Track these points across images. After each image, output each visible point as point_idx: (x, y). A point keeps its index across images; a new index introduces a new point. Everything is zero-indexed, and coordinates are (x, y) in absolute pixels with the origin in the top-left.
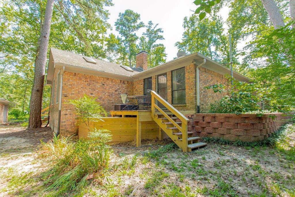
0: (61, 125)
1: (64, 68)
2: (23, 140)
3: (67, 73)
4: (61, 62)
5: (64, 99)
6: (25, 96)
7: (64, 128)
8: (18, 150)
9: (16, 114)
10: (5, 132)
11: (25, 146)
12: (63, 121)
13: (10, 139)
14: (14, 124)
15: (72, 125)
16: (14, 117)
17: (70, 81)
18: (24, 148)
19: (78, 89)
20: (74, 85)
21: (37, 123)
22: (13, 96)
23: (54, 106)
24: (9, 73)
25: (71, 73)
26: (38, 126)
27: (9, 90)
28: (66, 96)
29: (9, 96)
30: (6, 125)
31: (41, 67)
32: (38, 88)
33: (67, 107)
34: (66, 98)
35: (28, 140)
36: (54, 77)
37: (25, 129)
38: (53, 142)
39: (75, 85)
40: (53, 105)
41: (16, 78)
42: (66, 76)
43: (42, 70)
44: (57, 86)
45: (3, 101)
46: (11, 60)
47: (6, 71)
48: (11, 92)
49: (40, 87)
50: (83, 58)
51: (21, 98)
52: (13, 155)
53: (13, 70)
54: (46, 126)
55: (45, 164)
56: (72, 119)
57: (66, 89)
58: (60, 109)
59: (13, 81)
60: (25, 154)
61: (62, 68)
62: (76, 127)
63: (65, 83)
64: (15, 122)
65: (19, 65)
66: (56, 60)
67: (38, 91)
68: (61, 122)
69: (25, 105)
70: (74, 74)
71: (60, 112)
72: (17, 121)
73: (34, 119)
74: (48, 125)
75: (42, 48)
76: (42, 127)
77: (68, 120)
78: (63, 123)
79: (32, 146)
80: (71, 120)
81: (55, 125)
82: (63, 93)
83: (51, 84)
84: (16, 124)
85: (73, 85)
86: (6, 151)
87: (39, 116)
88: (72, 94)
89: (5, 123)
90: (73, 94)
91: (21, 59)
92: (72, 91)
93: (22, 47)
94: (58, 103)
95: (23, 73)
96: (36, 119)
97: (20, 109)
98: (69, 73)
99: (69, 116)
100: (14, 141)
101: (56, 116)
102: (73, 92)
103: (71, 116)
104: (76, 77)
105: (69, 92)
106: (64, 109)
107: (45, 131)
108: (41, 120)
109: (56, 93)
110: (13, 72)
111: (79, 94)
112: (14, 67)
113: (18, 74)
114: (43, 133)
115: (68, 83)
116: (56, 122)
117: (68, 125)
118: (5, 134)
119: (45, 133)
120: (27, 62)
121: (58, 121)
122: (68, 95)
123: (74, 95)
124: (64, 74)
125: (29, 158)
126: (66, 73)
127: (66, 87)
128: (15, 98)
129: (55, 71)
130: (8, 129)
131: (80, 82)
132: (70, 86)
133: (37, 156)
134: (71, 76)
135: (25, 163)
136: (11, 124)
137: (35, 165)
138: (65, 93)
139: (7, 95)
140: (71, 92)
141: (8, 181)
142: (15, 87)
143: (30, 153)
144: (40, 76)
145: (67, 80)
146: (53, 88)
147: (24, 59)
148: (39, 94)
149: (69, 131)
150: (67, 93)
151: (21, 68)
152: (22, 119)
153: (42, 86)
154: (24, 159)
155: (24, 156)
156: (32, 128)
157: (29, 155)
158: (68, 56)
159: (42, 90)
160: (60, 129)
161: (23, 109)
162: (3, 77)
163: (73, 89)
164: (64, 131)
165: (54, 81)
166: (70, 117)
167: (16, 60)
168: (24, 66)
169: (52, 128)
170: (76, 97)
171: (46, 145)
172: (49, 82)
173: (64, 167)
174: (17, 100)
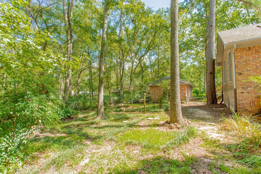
0: (238, 103)
1: (235, 45)
2: (206, 113)
3: (239, 50)
4: (231, 41)
5: (239, 77)
6: (200, 79)
7: (242, 106)
8: (203, 119)
9: (197, 92)
10: (193, 105)
11: (208, 117)
12: (240, 99)
13: (197, 110)
14: (197, 100)
15: (252, 105)
16: (196, 95)
17: (244, 57)
18: (208, 119)
19: (255, 64)
20: (249, 60)
21: (213, 100)
22: (193, 80)
23: (227, 85)
24: (189, 65)
25: (244, 49)
26: (214, 102)
27: (190, 76)
28: (240, 74)
29: (190, 80)
30: (192, 100)
31: (211, 53)
32: (211, 71)
33: (243, 85)
34: (241, 76)
35: (209, 113)
36: (224, 58)
37: (205, 104)
38: (232, 118)
39: (251, 61)
40: (225, 84)
41: (193, 67)
42: (238, 53)
43: (212, 55)
44: (228, 66)
45: (189, 84)
46: (189, 55)
47: (188, 63)
48: (192, 77)
49: (212, 70)
50: (258, 26)
51: (198, 81)
52: (202, 122)
53: (191, 61)
54: (221, 103)
55: (230, 137)
56: (251, 97)
57: (240, 67)
58: (235, 87)
59: (192, 69)
60: (210, 123)
61: (233, 47)
62: (256, 107)
63: (238, 61)
64: (197, 98)
65: (194, 57)
66: (225, 42)
67: (211, 73)
68: (237, 100)
69: (201, 86)
70: (248, 48)
71: (235, 90)
72: (198, 97)
73: (210, 96)
74: (223, 103)
75: (211, 36)
76: (218, 104)
77: (246, 99)
78: (239, 101)
79: (213, 118)
80: (250, 99)
81: (230, 103)
82: (237, 72)
83: (221, 65)
84: (198, 100)
85: (247, 61)
86: (197, 118)
87: (214, 94)
88: (247, 71)
89: (191, 99)
90: (249, 70)
91: (194, 52)
92: (247, 67)
93: (195, 43)
94: (231, 82)
95: (197, 62)
96: (212, 97)
97: (198, 89)
98: (242, 49)
99: (246, 94)
100: (199, 112)
101: (230, 94)
102: (249, 69)
103: (249, 94)
104: (251, 51)
105: (245, 69)
106: (240, 87)
107: (221, 107)
108: (216, 98)
109: (228, 73)
110: (191, 63)
111: (257, 70)
112: (191, 59)
113: (194, 64)
114: (220, 109)
115: (242, 60)
116: (232, 101)
117: (247, 104)
118: (193, 106)
119: (221, 109)
120: (199, 52)
121: (234, 99)
122: (242, 73)
123: (250, 72)
124: (236, 52)
125: (214, 127)
126: (237, 50)
127: (239, 65)
128: (194, 81)
129: (225, 53)
130: (194, 103)
131: (258, 55)
132: (245, 63)
133: (220, 128)
134: (244, 52)
135: (211, 131)
136: (195, 100)
137: (220, 135)
138: (238, 71)
139: (189, 79)
140: (246, 69)
141: (203, 140)
142: (193, 74)
143: (214, 124)
144: (211, 61)
145: (240, 57)
146: (223, 69)
147: (196, 52)
148: (212, 75)
149: (248, 110)
150: (241, 71)
151: (196, 59)
152: (202, 96)
153: (214, 69)
154: (210, 127)
155: (210, 125)
156: (210, 104)
157: (213, 125)
158: (238, 33)
159: (214, 72)
160: (237, 107)
161: (200, 88)
162: (186, 68)
163: (248, 66)
164: (242, 109)
165: (224, 62)
166: (248, 96)
167: (192, 54)
168: (197, 56)
169: (227, 105)
170: (253, 73)
171: (227, 120)
172: (219, 64)
173: (253, 147)
174: (196, 83)
